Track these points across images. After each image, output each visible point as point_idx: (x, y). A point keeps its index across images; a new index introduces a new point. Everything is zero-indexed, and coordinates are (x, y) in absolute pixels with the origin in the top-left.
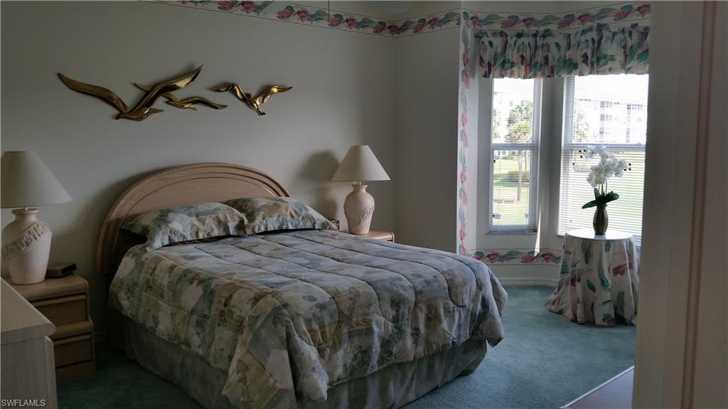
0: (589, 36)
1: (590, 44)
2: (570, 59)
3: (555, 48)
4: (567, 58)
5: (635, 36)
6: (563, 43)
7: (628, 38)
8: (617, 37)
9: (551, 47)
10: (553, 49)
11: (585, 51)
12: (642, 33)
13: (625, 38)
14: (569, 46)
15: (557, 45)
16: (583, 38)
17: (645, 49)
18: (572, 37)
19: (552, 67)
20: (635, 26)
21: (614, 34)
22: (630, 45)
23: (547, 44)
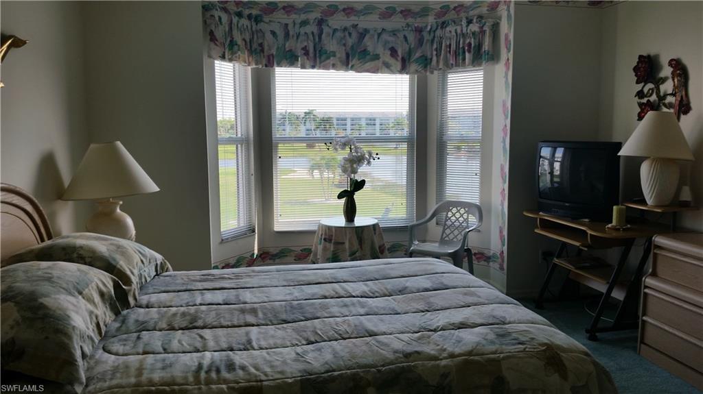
0: (308, 29)
1: (311, 37)
2: (291, 51)
3: (271, 36)
4: (287, 49)
5: (354, 35)
6: (280, 33)
7: (348, 37)
8: (339, 34)
9: (266, 35)
10: (269, 36)
11: (306, 44)
12: (361, 34)
13: (345, 36)
14: (287, 35)
15: (273, 33)
16: (303, 31)
17: (363, 49)
18: (290, 27)
19: (269, 56)
20: (355, 26)
21: (335, 30)
22: (350, 44)
23: (260, 30)
